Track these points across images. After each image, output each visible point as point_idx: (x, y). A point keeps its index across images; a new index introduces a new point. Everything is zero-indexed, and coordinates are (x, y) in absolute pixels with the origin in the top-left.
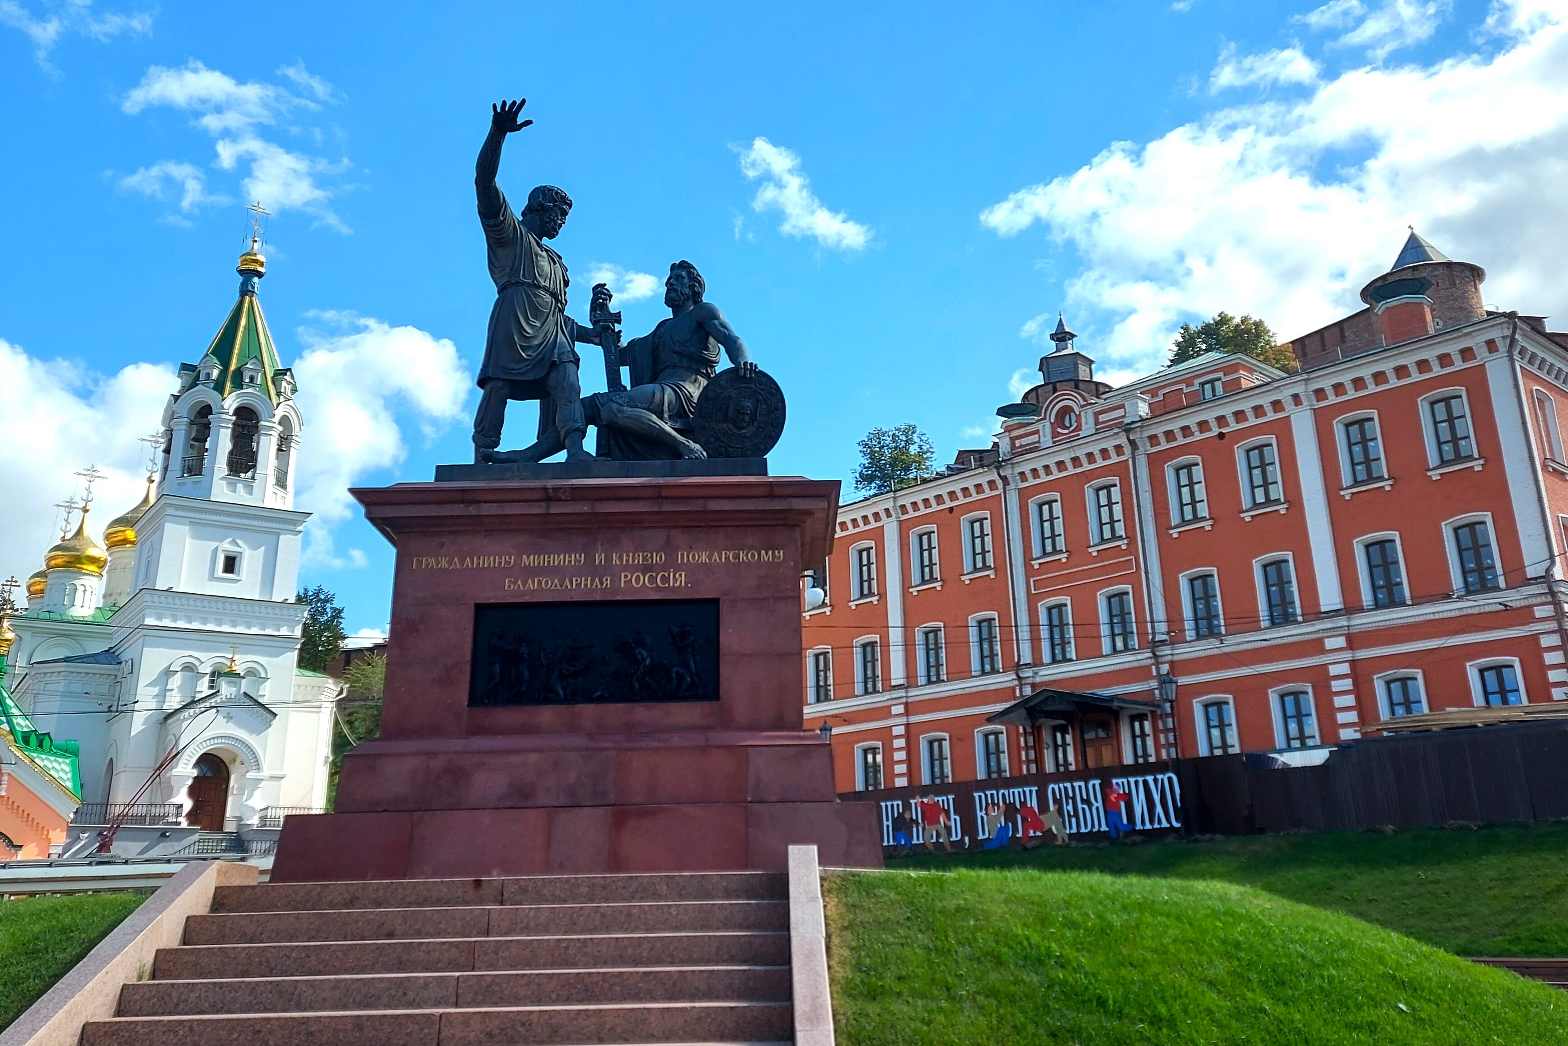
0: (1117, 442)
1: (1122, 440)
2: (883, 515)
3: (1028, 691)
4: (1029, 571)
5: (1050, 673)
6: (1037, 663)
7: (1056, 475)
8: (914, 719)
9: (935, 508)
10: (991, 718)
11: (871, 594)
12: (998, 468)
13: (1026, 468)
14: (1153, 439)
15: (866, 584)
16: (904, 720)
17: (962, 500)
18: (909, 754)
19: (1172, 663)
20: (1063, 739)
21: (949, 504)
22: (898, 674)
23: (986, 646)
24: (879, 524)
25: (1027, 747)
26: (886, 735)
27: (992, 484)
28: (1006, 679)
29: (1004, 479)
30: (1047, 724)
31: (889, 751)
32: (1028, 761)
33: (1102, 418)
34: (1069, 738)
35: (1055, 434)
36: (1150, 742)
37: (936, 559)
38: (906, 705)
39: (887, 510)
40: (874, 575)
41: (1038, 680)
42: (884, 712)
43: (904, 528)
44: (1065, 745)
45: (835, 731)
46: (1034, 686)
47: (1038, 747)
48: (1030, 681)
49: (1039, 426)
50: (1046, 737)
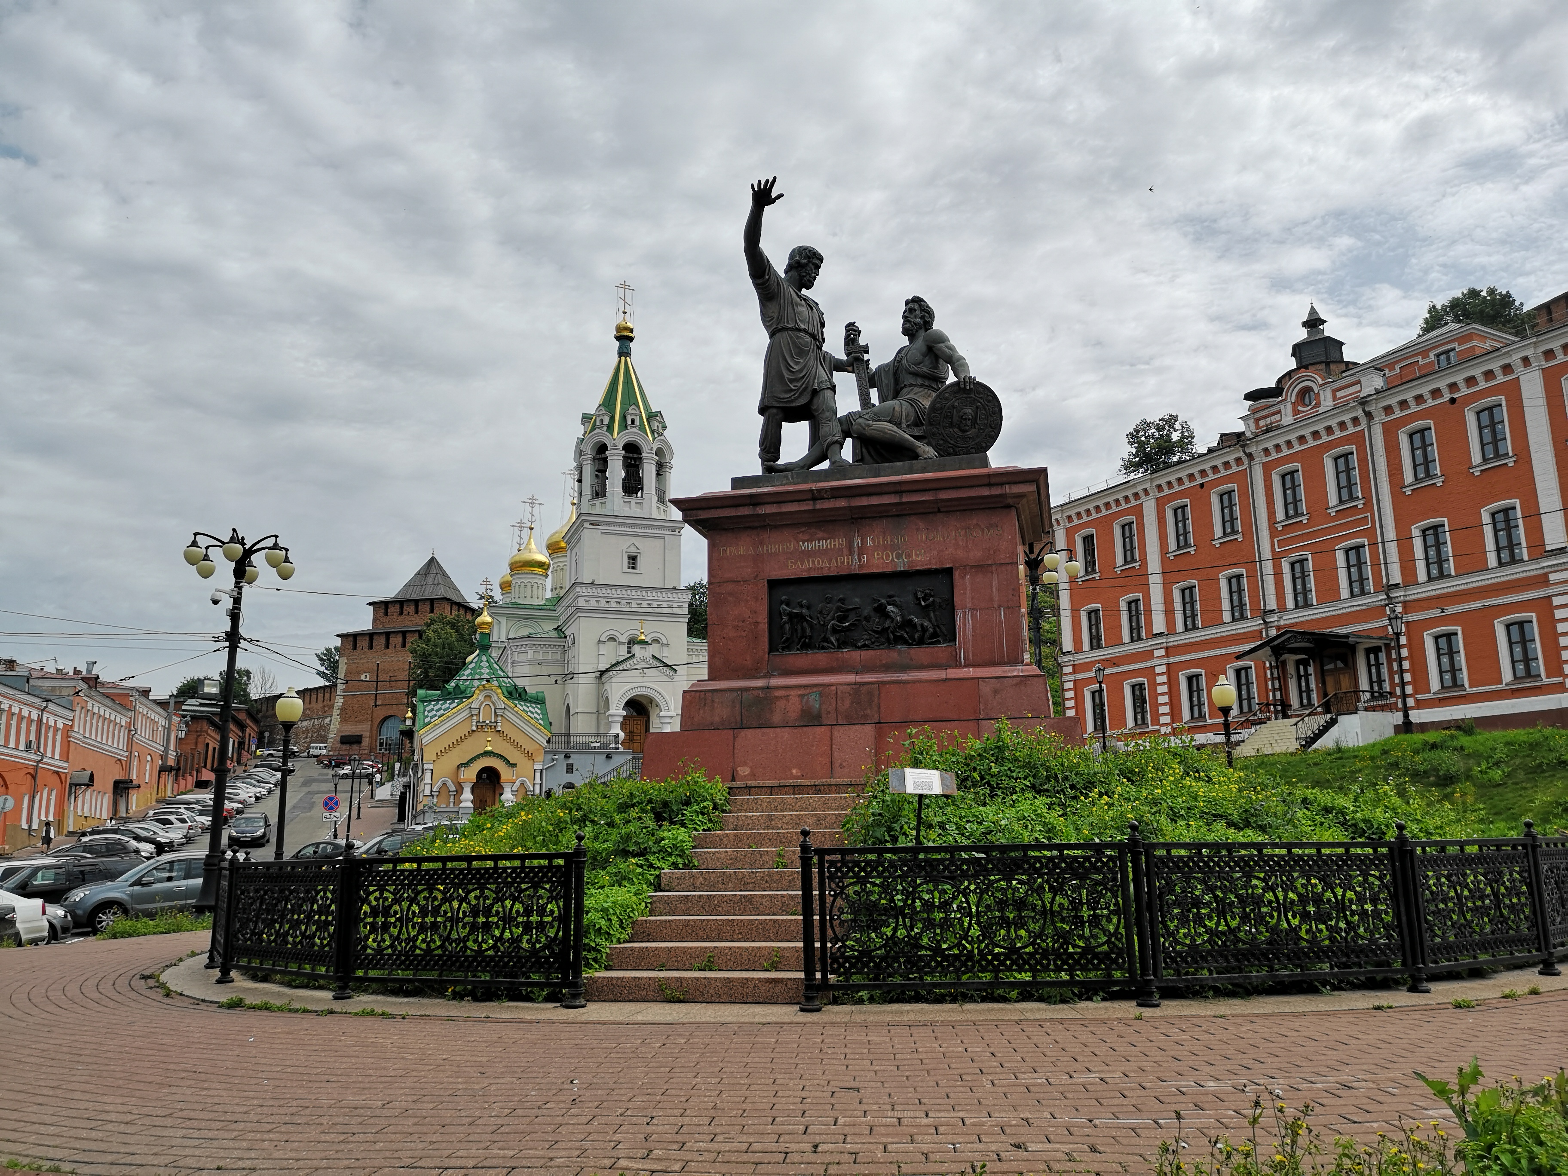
0: (1353, 415)
1: (1359, 413)
2: (1142, 494)
3: (1273, 632)
4: (1273, 533)
5: (1293, 617)
6: (1282, 608)
7: (1297, 448)
8: (1173, 660)
9: (1187, 484)
10: (1239, 657)
11: (1133, 560)
12: (1243, 446)
13: (1270, 445)
14: (1388, 410)
15: (1129, 553)
16: (1165, 661)
17: (1211, 476)
18: (1170, 688)
19: (1405, 603)
20: (1306, 670)
21: (1200, 481)
22: (1159, 624)
23: (1235, 597)
24: (1138, 502)
25: (1273, 679)
26: (1150, 672)
27: (1238, 461)
28: (1253, 625)
29: (1250, 456)
30: (1291, 659)
31: (1154, 685)
32: (1274, 690)
33: (1339, 394)
34: (1311, 670)
35: (1296, 412)
36: (1384, 670)
37: (1190, 528)
38: (1167, 648)
39: (1145, 490)
40: (1136, 544)
41: (1282, 623)
42: (1148, 655)
43: (1160, 505)
44: (1307, 675)
45: (1107, 672)
46: (1278, 628)
47: (1283, 678)
48: (1276, 624)
49: (1282, 407)
50: (1291, 669)
